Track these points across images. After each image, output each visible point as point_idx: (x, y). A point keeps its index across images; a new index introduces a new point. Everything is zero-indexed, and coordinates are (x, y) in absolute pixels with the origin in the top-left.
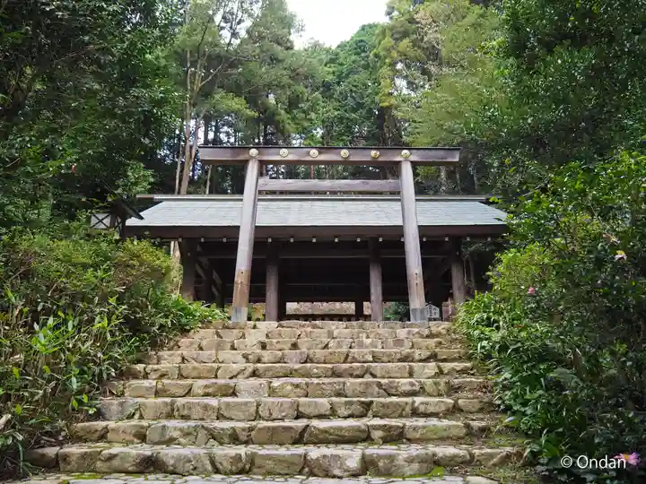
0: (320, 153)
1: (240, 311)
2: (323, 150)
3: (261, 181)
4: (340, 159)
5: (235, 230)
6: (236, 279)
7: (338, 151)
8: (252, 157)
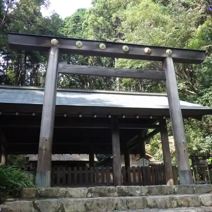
0: (107, 47)
1: (45, 175)
2: (110, 45)
3: (61, 65)
4: (122, 52)
5: (40, 107)
6: (40, 145)
7: (120, 46)
8: (53, 46)
